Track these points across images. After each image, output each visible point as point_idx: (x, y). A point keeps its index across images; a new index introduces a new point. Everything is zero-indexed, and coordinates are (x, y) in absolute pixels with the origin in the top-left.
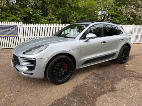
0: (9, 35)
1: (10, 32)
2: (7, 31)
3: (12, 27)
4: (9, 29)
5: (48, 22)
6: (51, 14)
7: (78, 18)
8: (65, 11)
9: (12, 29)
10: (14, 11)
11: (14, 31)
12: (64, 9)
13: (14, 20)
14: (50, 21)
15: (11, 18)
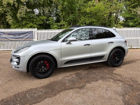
0: (26, 39)
1: (27, 37)
2: (25, 36)
3: (29, 32)
4: (27, 34)
5: (60, 27)
6: (62, 20)
7: (87, 22)
8: (74, 17)
9: (29, 34)
10: (32, 19)
11: (30, 36)
12: (74, 15)
13: (31, 27)
14: (62, 27)
15: (29, 26)
